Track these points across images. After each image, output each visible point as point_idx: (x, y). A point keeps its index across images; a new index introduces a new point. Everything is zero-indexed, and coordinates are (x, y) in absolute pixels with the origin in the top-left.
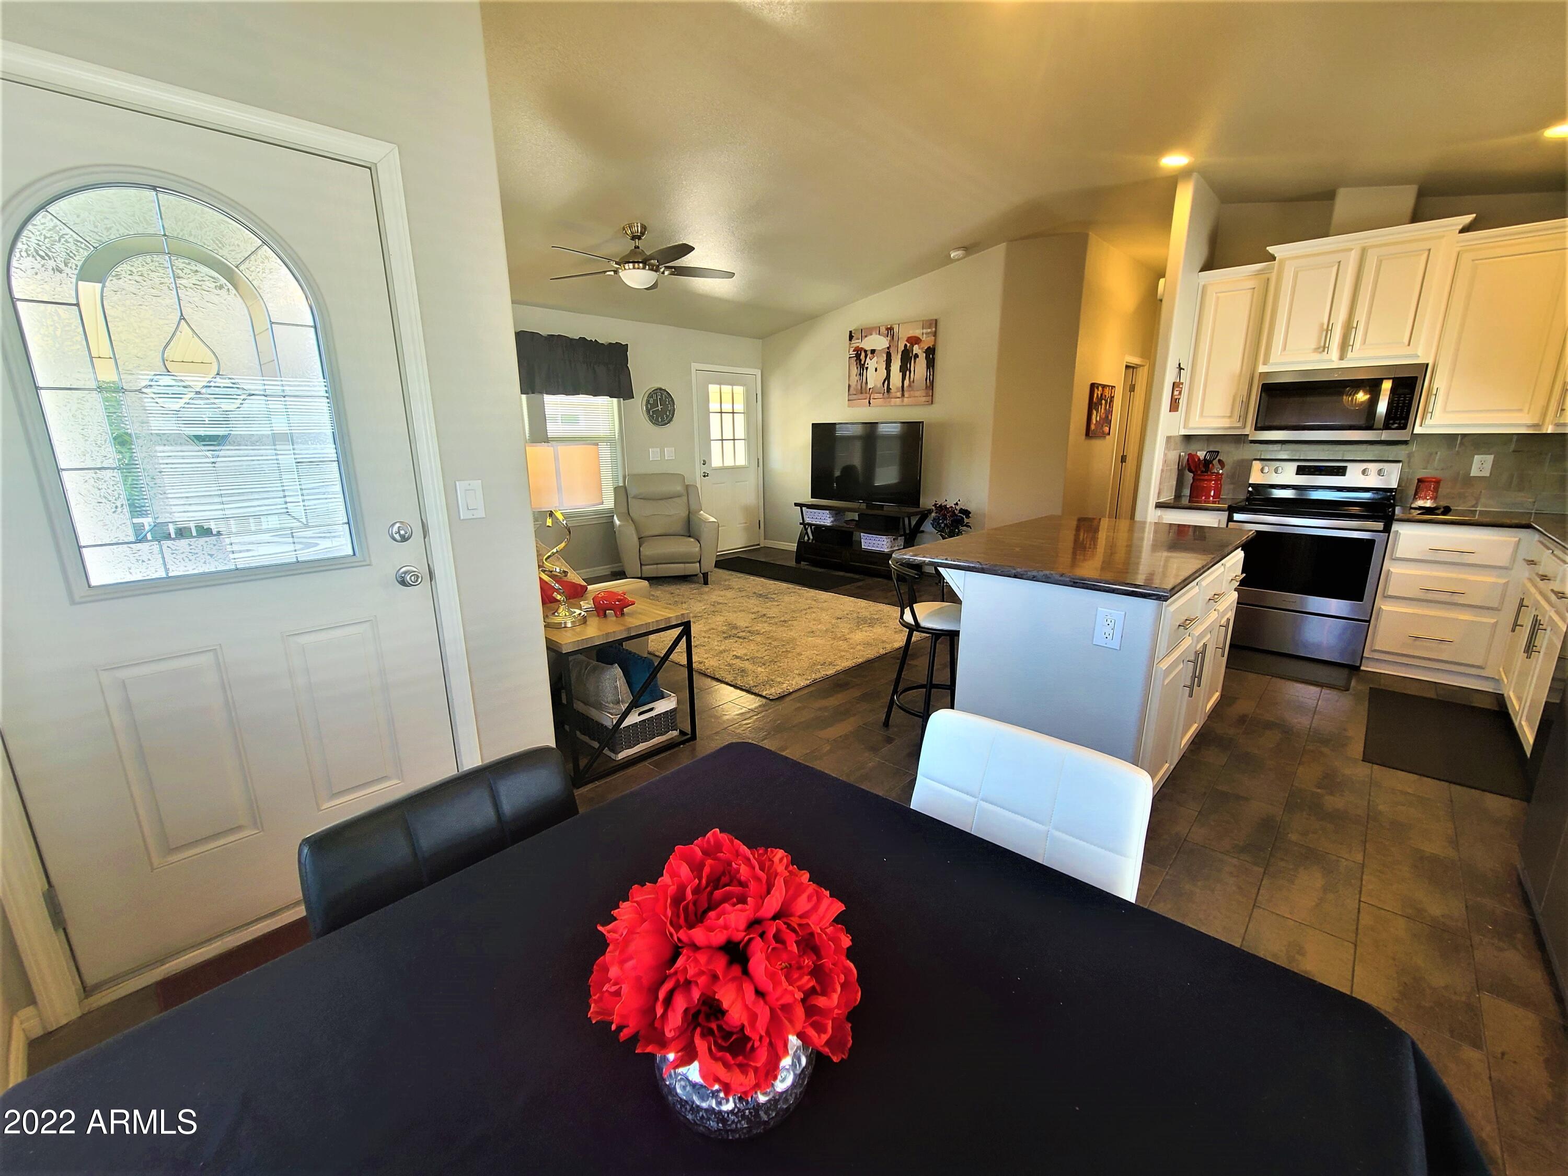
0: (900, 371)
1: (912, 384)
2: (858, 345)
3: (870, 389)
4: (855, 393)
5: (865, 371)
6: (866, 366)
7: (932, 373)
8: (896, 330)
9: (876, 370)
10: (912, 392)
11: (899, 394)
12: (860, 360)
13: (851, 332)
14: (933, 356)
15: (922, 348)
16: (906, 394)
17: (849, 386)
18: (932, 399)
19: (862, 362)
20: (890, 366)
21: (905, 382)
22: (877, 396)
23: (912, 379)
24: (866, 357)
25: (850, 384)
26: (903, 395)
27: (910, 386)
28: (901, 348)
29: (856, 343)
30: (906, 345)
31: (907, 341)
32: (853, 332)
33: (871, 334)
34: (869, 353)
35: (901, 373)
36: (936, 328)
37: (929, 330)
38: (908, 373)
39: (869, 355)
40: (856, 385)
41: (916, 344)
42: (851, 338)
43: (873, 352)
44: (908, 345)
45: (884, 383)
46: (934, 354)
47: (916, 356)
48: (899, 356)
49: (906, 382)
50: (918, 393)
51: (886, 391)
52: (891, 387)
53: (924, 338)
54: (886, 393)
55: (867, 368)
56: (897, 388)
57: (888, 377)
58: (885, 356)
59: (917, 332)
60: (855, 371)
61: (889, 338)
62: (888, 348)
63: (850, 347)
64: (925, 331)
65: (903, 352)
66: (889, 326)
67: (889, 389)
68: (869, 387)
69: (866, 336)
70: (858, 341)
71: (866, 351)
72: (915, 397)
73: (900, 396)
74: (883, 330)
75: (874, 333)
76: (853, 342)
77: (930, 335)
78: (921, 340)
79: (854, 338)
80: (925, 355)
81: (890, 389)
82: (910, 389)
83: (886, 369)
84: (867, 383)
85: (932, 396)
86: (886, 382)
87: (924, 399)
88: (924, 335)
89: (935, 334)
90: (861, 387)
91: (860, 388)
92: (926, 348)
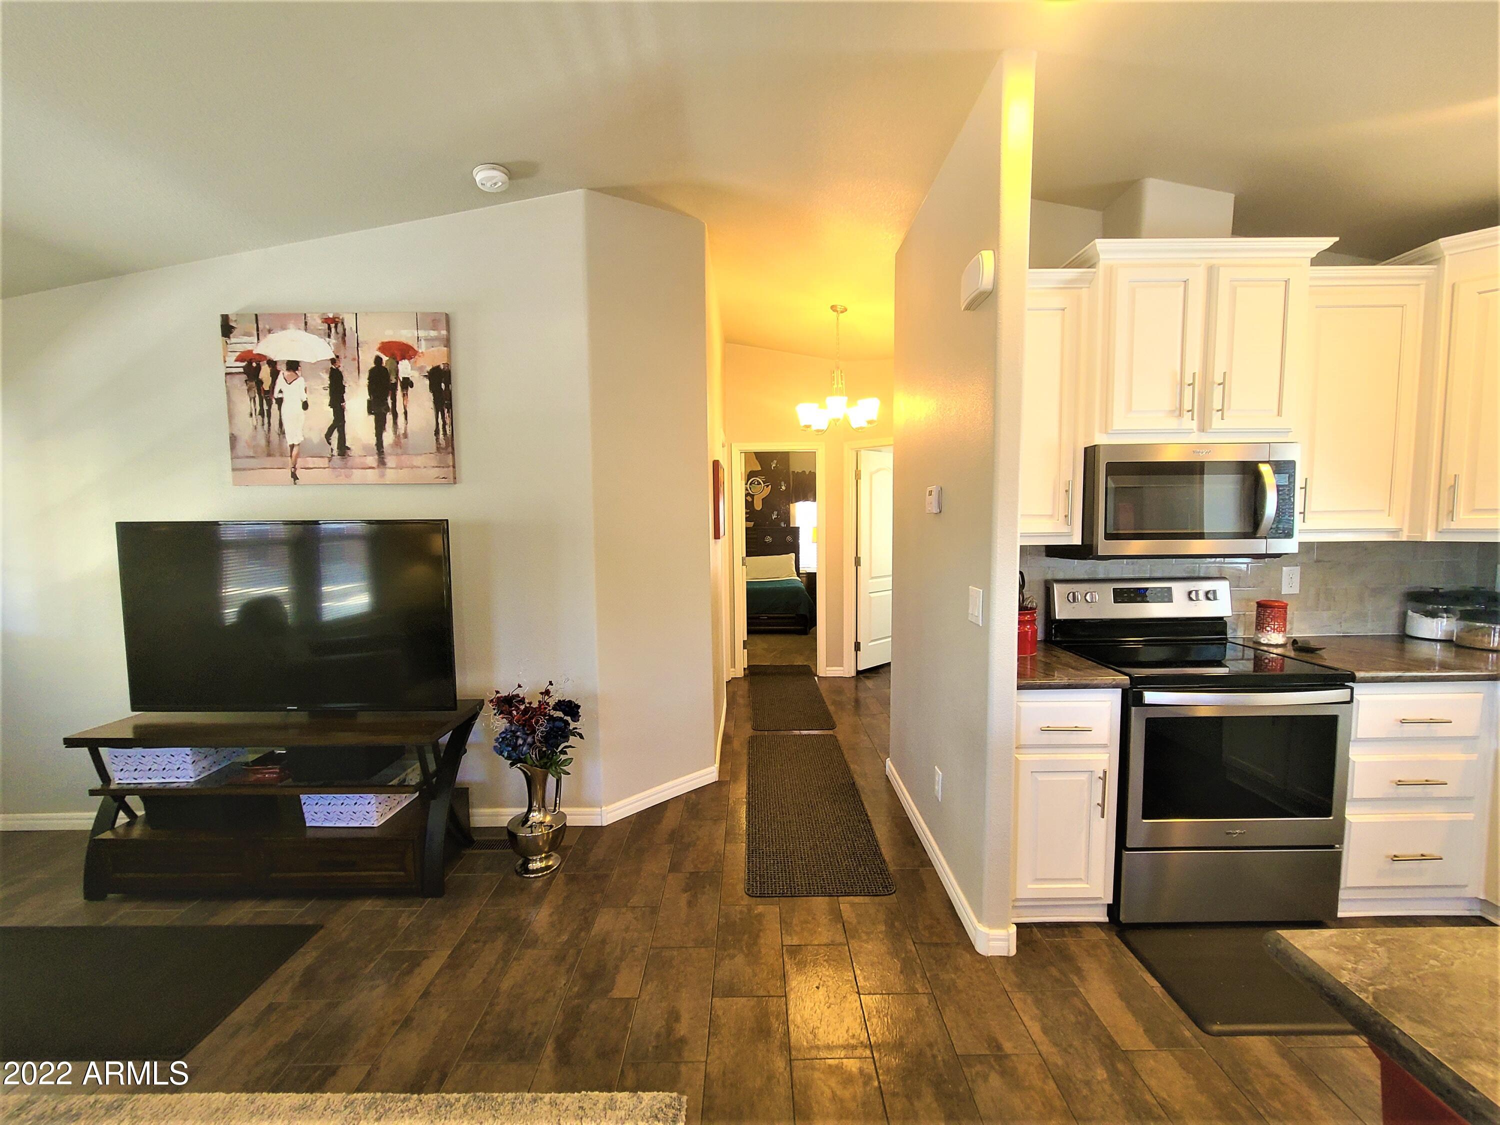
0: (370, 412)
1: (403, 441)
2: (249, 347)
3: (292, 446)
4: (252, 454)
5: (275, 406)
6: (276, 395)
7: (448, 421)
8: (350, 323)
9: (305, 406)
10: (403, 457)
11: (372, 460)
12: (260, 383)
13: (225, 319)
14: (447, 386)
15: (421, 369)
16: (390, 461)
17: (233, 439)
18: (454, 473)
19: (266, 387)
20: (344, 401)
21: (385, 435)
22: (311, 462)
23: (401, 431)
24: (275, 374)
25: (236, 433)
26: (382, 462)
27: (397, 443)
28: (368, 363)
29: (242, 343)
30: (378, 360)
31: (380, 349)
32: (232, 318)
33: (283, 328)
34: (282, 368)
35: (372, 417)
36: (448, 330)
37: (433, 333)
38: (389, 417)
39: (284, 373)
40: (254, 438)
41: (403, 358)
42: (227, 329)
43: (293, 366)
44: (385, 359)
45: (328, 436)
46: (448, 382)
47: (407, 383)
48: (364, 381)
49: (388, 437)
50: (418, 461)
51: (335, 452)
52: (347, 444)
53: (422, 348)
54: (337, 458)
55: (280, 401)
56: (365, 448)
57: (339, 422)
58: (326, 377)
59: (406, 335)
60: (245, 403)
61: (333, 341)
62: (333, 361)
63: (226, 351)
64: (422, 333)
65: (372, 372)
66: (331, 316)
67: (343, 449)
68: (290, 443)
69: (270, 331)
70: (246, 339)
71: (272, 364)
72: (412, 467)
73: (375, 465)
74: (316, 321)
75: (291, 326)
76: (233, 340)
77: (437, 343)
78: (416, 353)
79: (235, 332)
80: (427, 382)
81: (349, 449)
82: (399, 451)
83: (331, 405)
84: (282, 432)
85: (454, 467)
86: (336, 434)
87: (436, 472)
88: (423, 342)
89: (447, 342)
90: (268, 442)
91: (263, 442)
92: (429, 368)
